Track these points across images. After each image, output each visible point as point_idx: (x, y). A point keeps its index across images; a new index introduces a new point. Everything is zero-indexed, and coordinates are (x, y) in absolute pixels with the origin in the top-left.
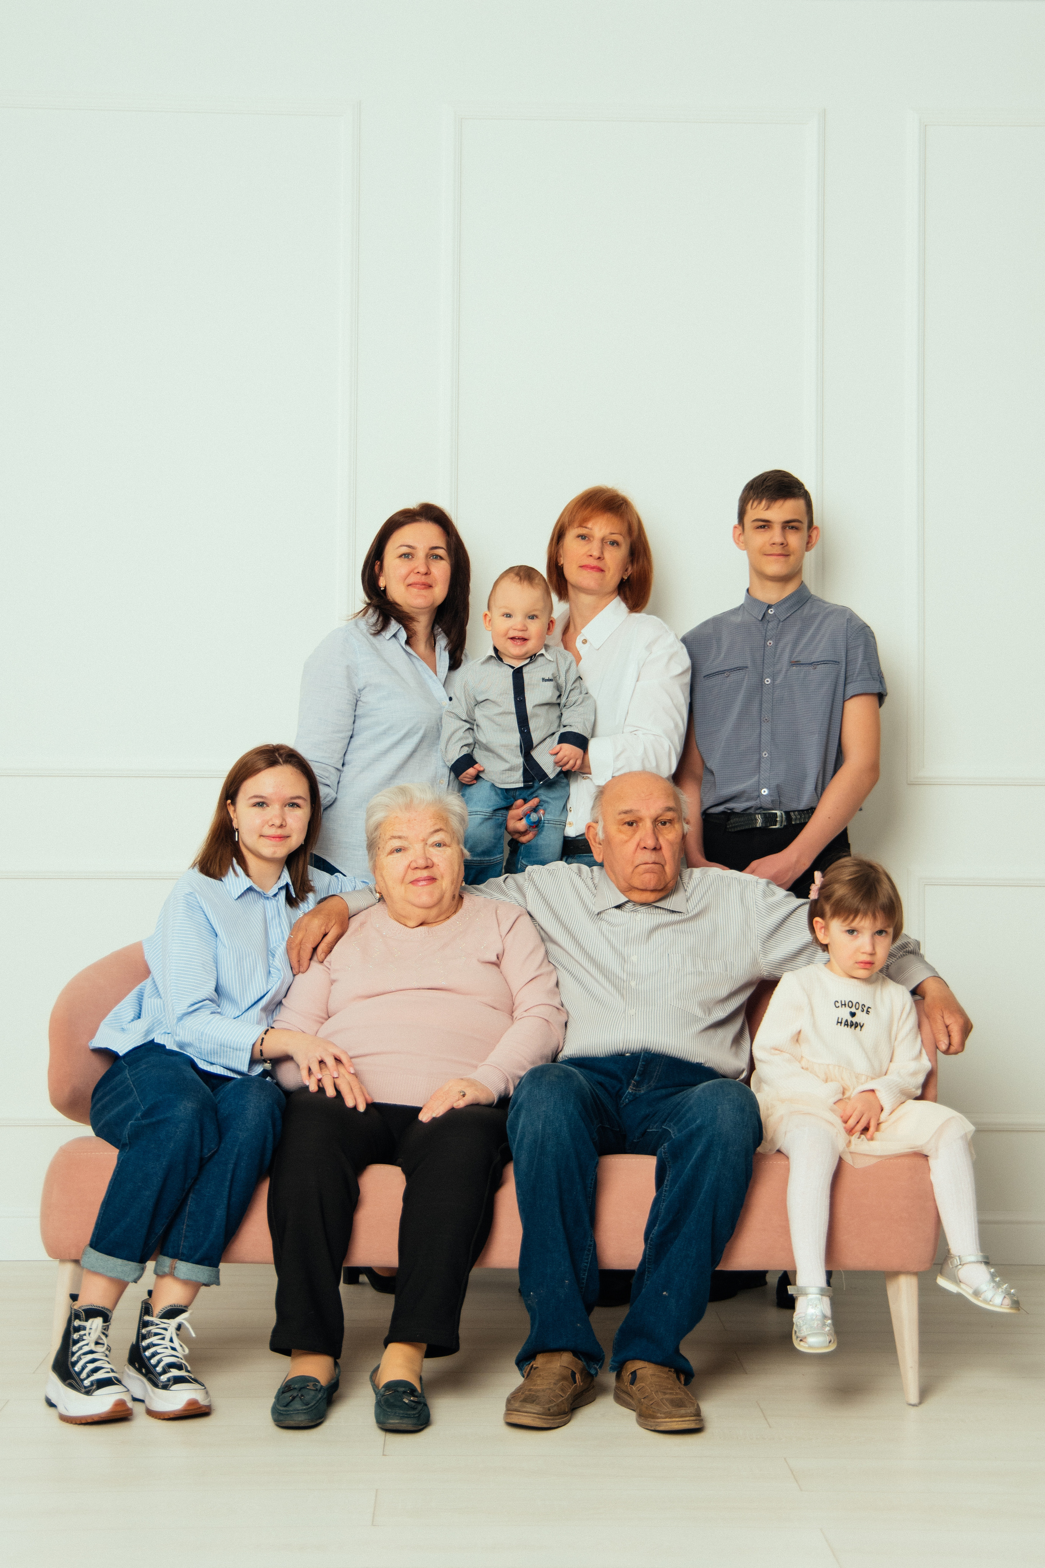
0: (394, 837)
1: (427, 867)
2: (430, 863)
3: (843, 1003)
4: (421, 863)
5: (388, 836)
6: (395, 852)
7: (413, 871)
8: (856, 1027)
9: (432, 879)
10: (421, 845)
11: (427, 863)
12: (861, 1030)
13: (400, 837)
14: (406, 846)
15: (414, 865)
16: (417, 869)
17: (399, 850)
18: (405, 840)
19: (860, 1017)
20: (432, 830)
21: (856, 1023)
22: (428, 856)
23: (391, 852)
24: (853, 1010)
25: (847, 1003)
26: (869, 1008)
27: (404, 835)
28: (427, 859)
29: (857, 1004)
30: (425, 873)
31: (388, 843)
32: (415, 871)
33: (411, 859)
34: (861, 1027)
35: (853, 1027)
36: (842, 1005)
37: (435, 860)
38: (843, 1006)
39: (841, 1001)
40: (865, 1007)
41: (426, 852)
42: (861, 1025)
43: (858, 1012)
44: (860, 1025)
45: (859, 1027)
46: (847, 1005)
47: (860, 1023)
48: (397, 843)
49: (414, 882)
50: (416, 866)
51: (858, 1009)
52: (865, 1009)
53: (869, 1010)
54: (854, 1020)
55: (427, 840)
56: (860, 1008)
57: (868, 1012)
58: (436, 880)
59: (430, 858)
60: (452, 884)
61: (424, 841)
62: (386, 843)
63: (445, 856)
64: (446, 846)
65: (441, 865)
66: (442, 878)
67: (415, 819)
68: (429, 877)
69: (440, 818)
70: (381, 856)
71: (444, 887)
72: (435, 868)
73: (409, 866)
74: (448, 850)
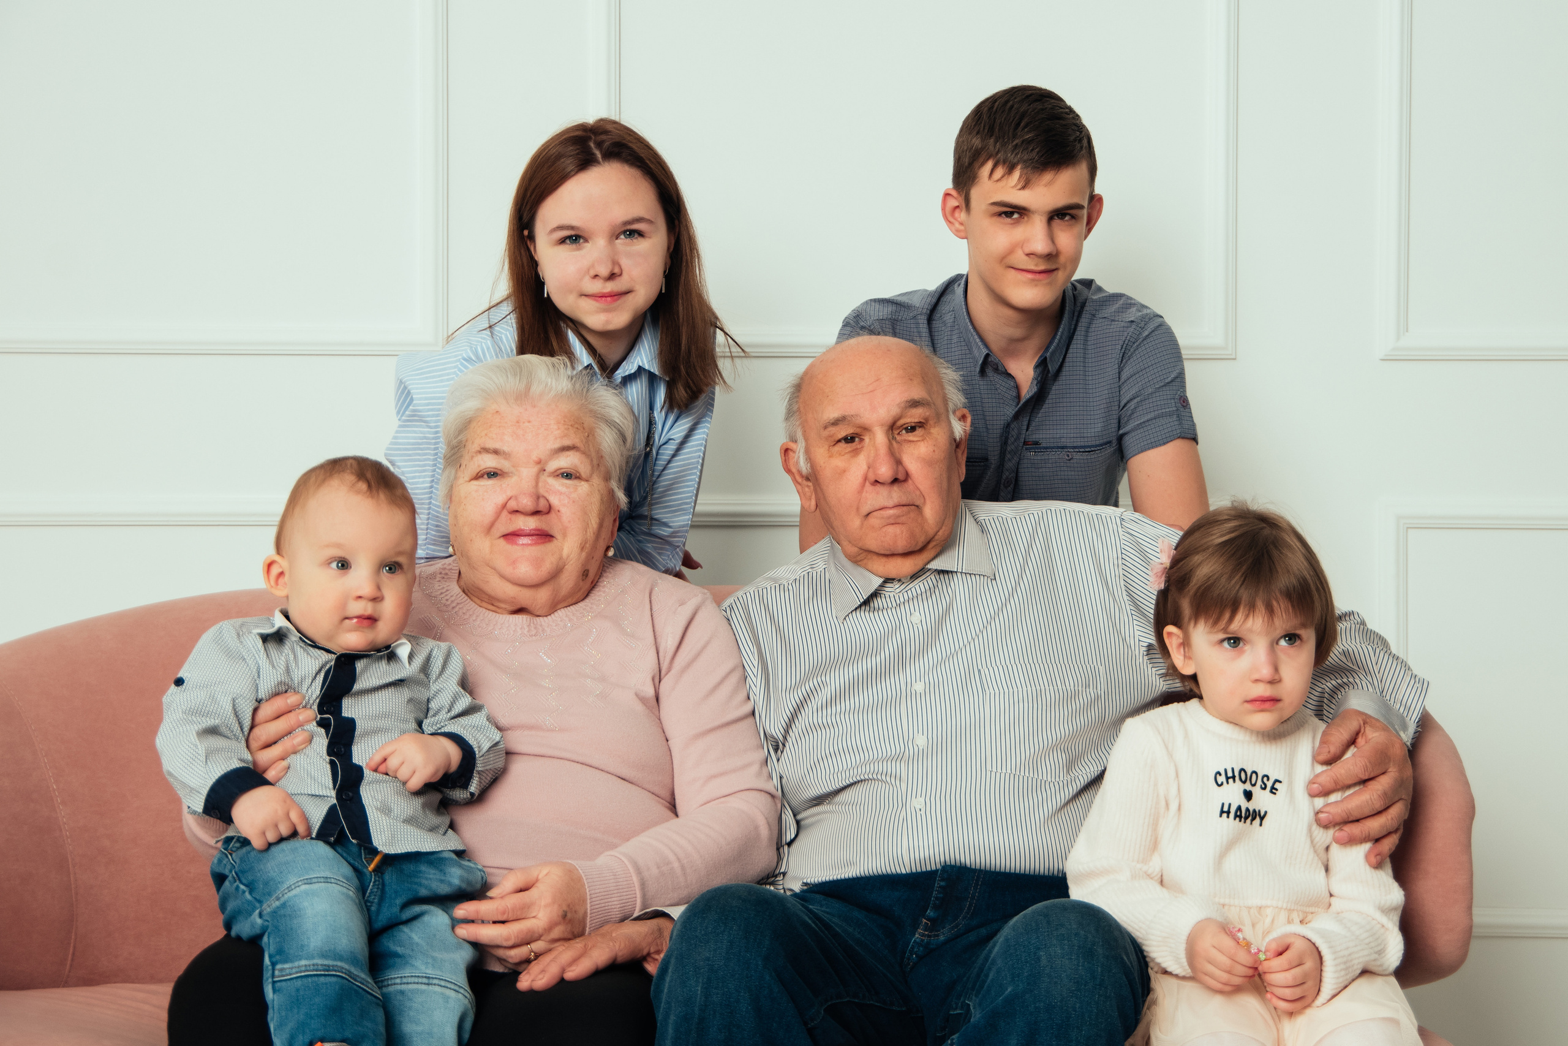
0: (485, 450)
1: (536, 513)
2: (543, 504)
3: (1230, 774)
4: (527, 503)
5: (475, 447)
6: (486, 476)
7: (510, 515)
8: (1254, 819)
9: (544, 536)
10: (534, 470)
11: (537, 504)
12: (1261, 825)
13: (496, 452)
14: (506, 470)
15: (513, 505)
16: (518, 514)
17: (493, 474)
18: (505, 459)
19: (1262, 800)
20: (557, 445)
21: (1254, 811)
22: (542, 491)
23: (478, 477)
24: (1248, 787)
25: (1237, 774)
26: (1277, 781)
27: (505, 449)
28: (538, 497)
29: (1254, 776)
30: (530, 524)
31: (475, 459)
32: (513, 517)
33: (509, 493)
34: (1262, 818)
35: (1249, 821)
36: (1227, 778)
37: (554, 500)
38: (1231, 781)
39: (1226, 771)
40: (1268, 779)
41: (540, 484)
42: (1262, 814)
43: (1256, 791)
44: (1260, 815)
45: (1258, 820)
46: (1237, 778)
47: (1259, 811)
48: (489, 462)
49: (511, 536)
50: (516, 508)
51: (1254, 785)
52: (1269, 784)
53: (1277, 785)
54: (1252, 806)
55: (546, 463)
56: (1259, 782)
57: (1273, 790)
58: (552, 536)
59: (546, 495)
60: (582, 548)
61: (539, 466)
62: (472, 457)
63: (574, 495)
64: (578, 478)
65: (563, 510)
66: (565, 535)
67: (529, 422)
68: (539, 530)
69: (576, 426)
70: (461, 481)
71: (565, 552)
72: (552, 515)
73: (504, 506)
74: (583, 487)
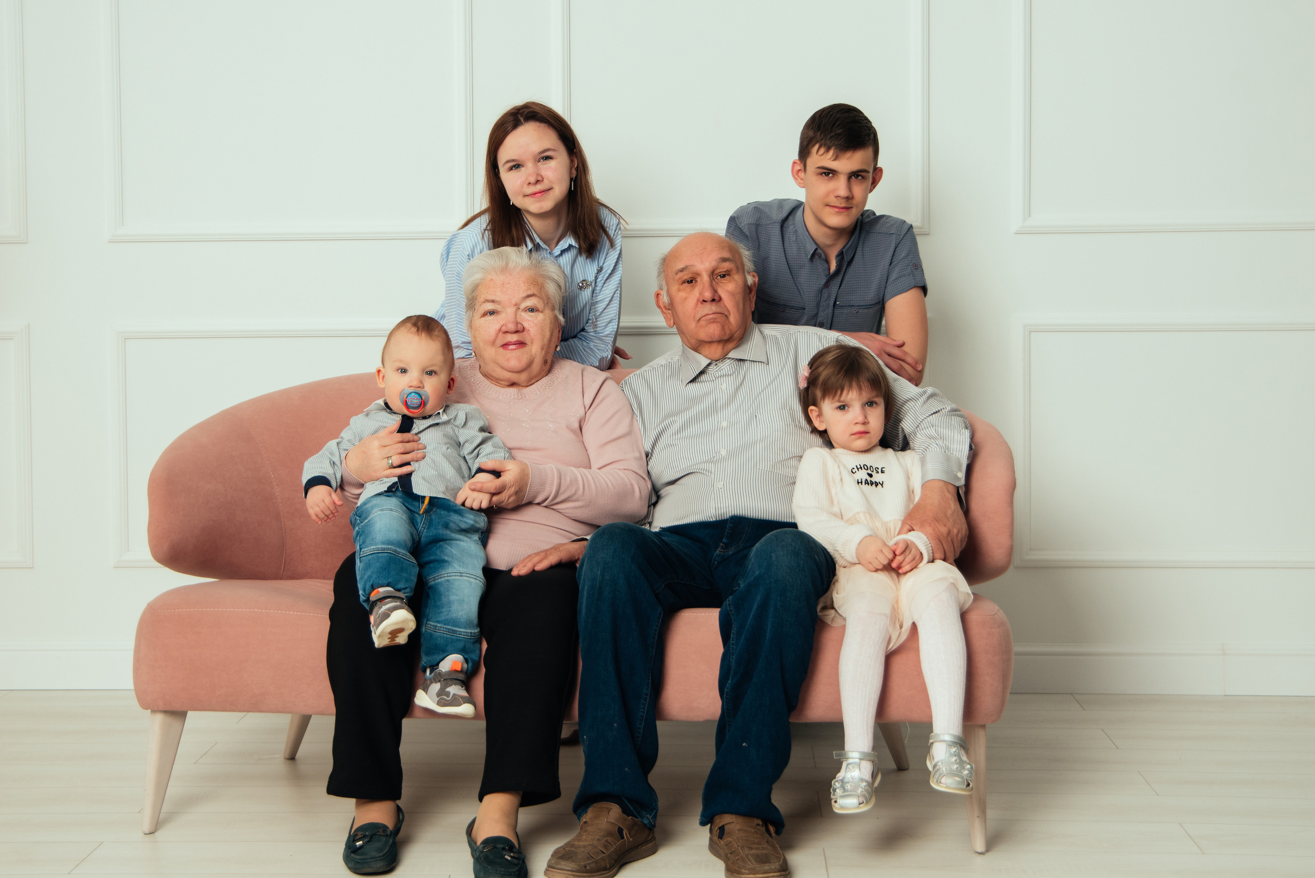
0: (488, 301)
1: (517, 332)
2: (520, 326)
3: (859, 467)
4: (512, 327)
5: (482, 299)
6: (488, 314)
7: (503, 335)
9: (521, 344)
10: (514, 309)
11: (517, 327)
13: (493, 301)
14: (498, 310)
15: (504, 329)
16: (507, 333)
17: (492, 313)
18: (498, 304)
20: (525, 295)
22: (519, 320)
23: (485, 315)
24: (869, 472)
25: (862, 467)
26: (883, 468)
27: (498, 299)
28: (517, 323)
30: (514, 338)
31: (482, 306)
32: (505, 335)
33: (502, 323)
36: (858, 469)
37: (526, 325)
38: (860, 470)
39: (856, 466)
41: (518, 317)
43: (874, 474)
48: (490, 307)
49: (505, 346)
50: (506, 331)
51: (872, 471)
52: (879, 470)
53: (884, 470)
54: (873, 479)
55: (520, 305)
56: (875, 470)
57: (883, 472)
58: (526, 344)
59: (521, 322)
60: (542, 349)
61: (516, 307)
62: (481, 305)
63: (535, 321)
64: (537, 310)
65: (531, 329)
66: (532, 343)
67: (509, 284)
68: (519, 341)
69: (534, 283)
70: (476, 318)
71: (534, 351)
72: (525, 332)
73: (500, 330)
74: (540, 316)
